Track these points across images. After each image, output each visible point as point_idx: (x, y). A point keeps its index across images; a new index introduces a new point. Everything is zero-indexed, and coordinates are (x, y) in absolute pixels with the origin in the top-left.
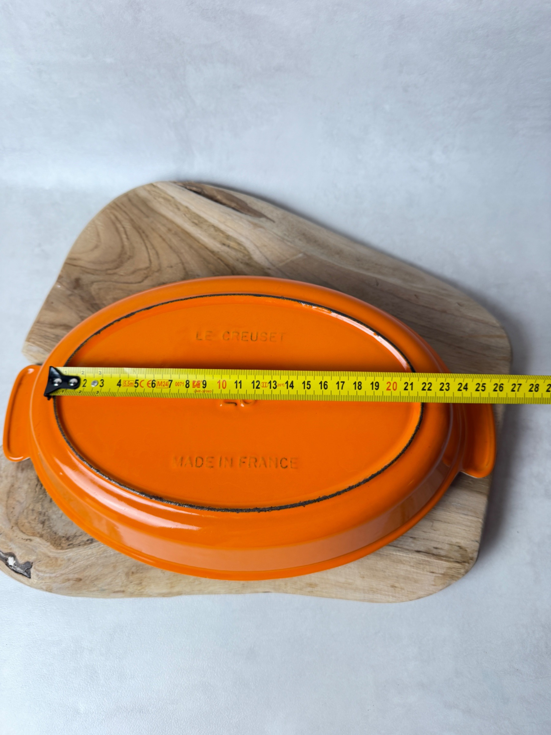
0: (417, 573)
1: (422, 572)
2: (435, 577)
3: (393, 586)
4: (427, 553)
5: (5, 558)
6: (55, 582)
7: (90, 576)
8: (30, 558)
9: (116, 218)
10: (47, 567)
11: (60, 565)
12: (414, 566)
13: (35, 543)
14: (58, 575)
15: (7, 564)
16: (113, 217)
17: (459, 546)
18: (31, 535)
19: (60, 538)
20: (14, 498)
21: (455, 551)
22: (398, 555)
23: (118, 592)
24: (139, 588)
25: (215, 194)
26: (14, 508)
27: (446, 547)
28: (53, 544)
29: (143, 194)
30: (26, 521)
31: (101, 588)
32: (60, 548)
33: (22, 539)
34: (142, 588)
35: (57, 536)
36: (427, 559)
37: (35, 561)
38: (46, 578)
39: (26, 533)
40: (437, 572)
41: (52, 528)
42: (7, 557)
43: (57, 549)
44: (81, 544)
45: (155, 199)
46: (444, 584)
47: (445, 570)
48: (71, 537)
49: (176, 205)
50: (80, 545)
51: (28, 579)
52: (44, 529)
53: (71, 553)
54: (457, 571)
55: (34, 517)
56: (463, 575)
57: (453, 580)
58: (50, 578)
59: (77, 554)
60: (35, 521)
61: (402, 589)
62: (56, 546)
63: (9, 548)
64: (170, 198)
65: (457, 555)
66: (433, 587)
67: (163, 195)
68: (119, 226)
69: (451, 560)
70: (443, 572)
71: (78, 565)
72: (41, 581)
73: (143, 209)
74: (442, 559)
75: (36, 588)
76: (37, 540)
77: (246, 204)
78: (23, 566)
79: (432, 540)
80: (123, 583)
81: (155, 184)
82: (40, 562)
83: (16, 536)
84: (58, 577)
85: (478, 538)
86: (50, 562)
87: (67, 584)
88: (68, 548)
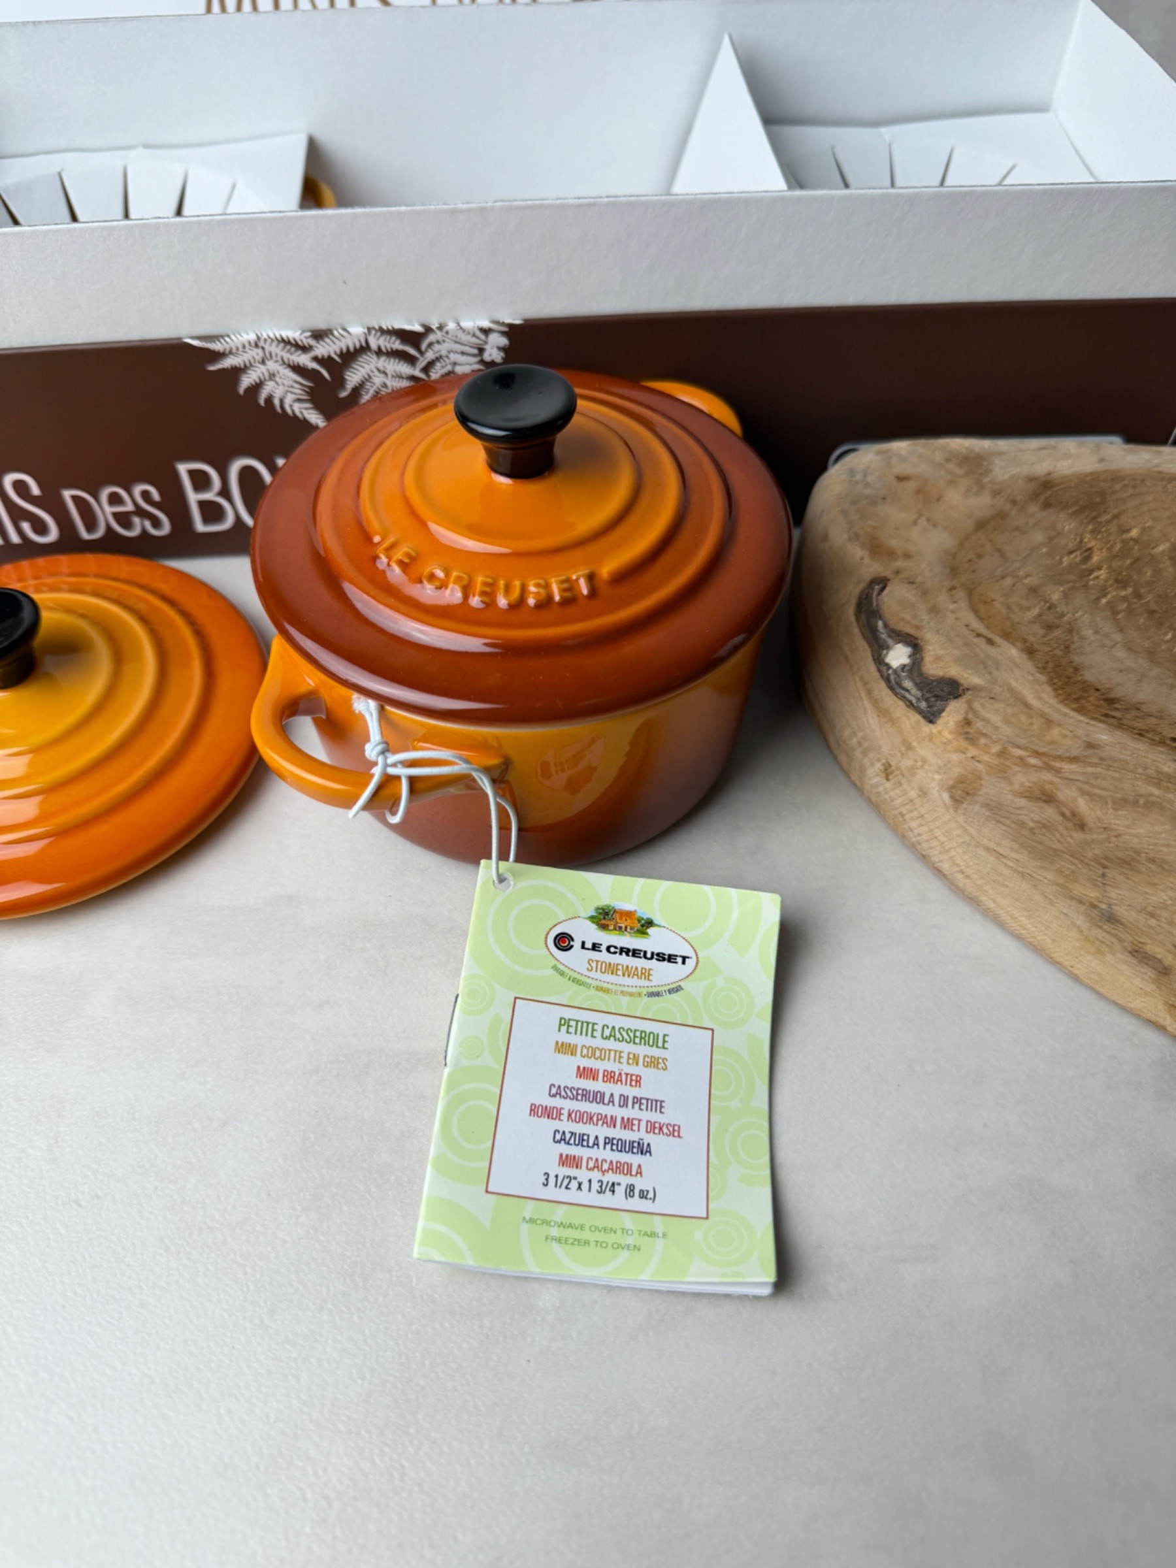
5: (884, 640)
8: (966, 675)
10: (1007, 721)
13: (1002, 654)
15: (879, 659)
18: (998, 632)
19: (1086, 687)
20: (993, 540)
23: (1147, 959)
26: (979, 556)
28: (1056, 686)
30: (1001, 599)
32: (1074, 706)
33: (968, 626)
35: (1076, 678)
37: (976, 689)
38: (984, 748)
39: (986, 621)
41: (1070, 652)
42: (891, 642)
43: (1064, 703)
44: (1146, 735)
48: (1122, 703)
50: (1140, 735)
51: (922, 721)
52: (1045, 640)
53: (1103, 734)
55: (1025, 603)
60: (1026, 613)
62: (1060, 695)
63: (917, 622)
72: (964, 744)
76: (1013, 652)
78: (928, 682)
82: (992, 701)
83: (953, 612)
86: (1023, 718)
87: (1032, 811)
88: (1100, 721)
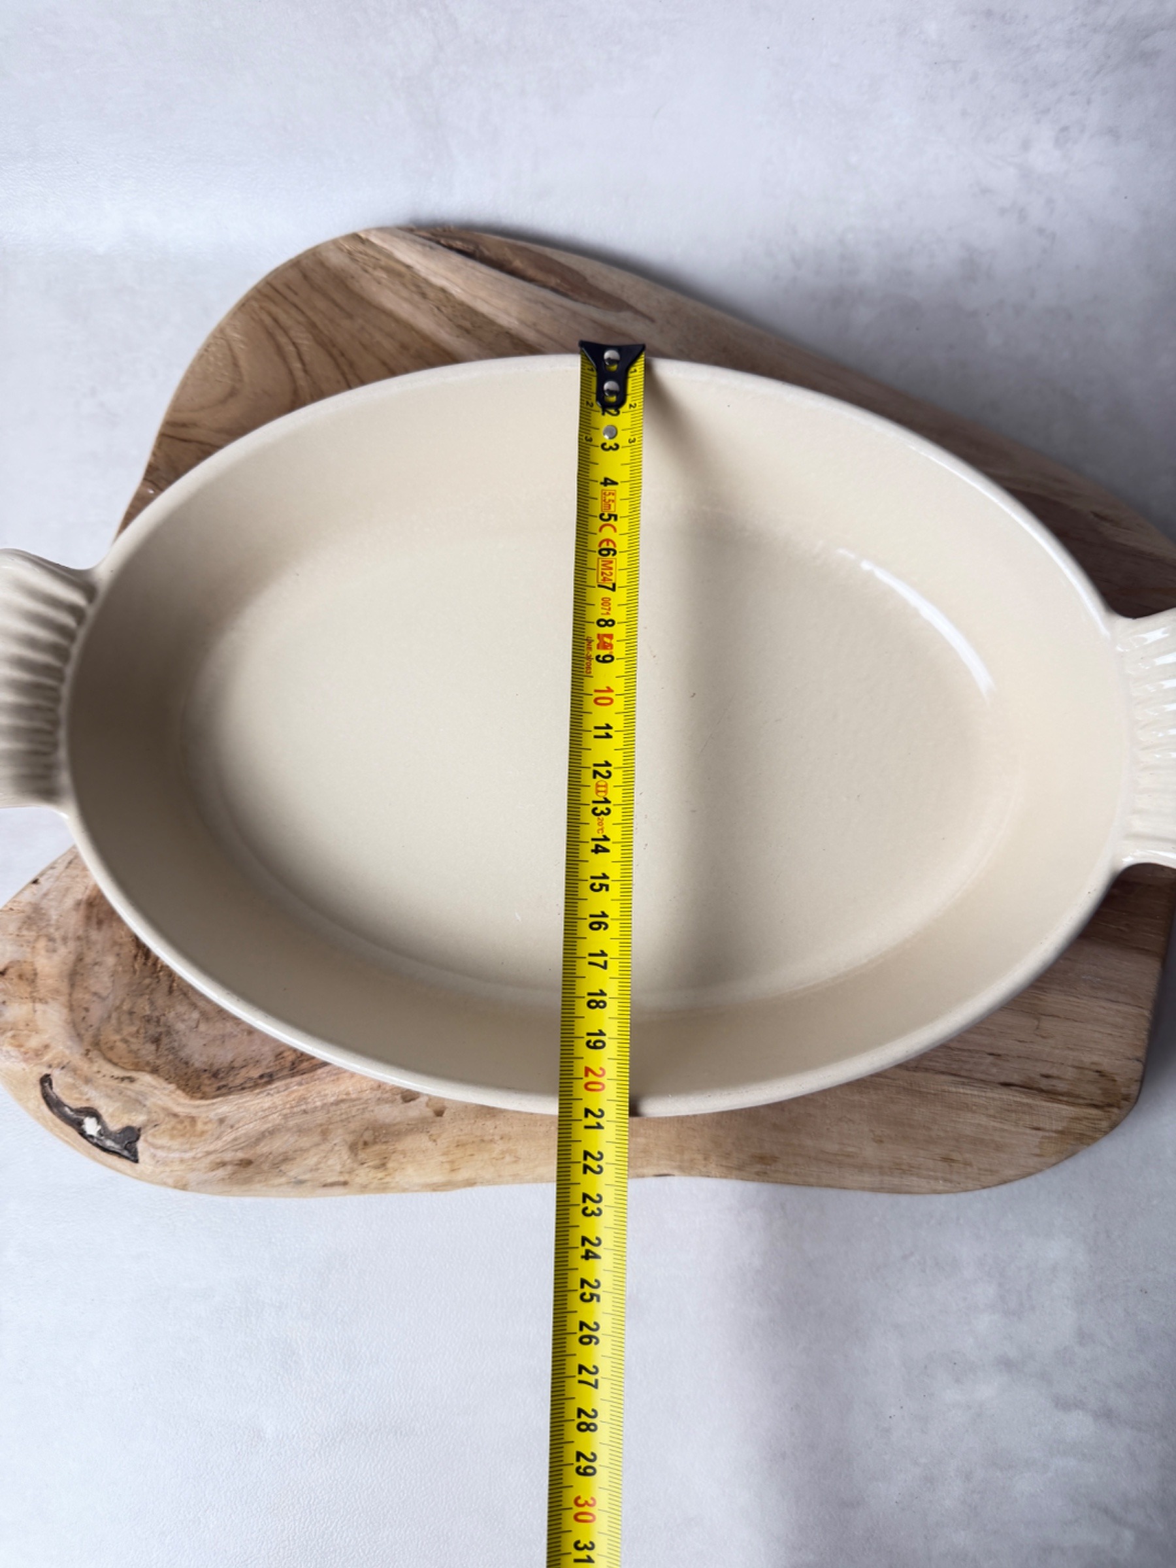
0: (1003, 1130)
1: (1013, 1129)
2: (1043, 1137)
3: (947, 1159)
4: (1027, 1087)
5: (78, 1119)
6: (193, 1170)
7: (270, 1154)
8: (133, 1118)
9: (276, 320)
10: (172, 1137)
11: (203, 1133)
12: (997, 1115)
13: (142, 1085)
14: (199, 1155)
15: (83, 1133)
16: (268, 321)
17: (1097, 1071)
18: (131, 1068)
19: (198, 1073)
20: (86, 988)
21: (1089, 1082)
22: (960, 1093)
23: (333, 1184)
24: (380, 1175)
25: (508, 255)
26: (87, 1010)
27: (1070, 1073)
28: (183, 1087)
29: (336, 259)
30: (117, 1037)
31: (295, 1178)
32: (199, 1095)
33: (112, 1077)
34: (386, 1175)
35: (190, 1070)
36: (1025, 1101)
37: (145, 1126)
38: (172, 1162)
39: (120, 1064)
40: (1047, 1127)
41: (177, 1051)
42: (82, 1117)
43: (192, 1097)
44: (247, 1085)
45: (366, 271)
46: (1062, 1153)
47: (1065, 1124)
48: (223, 1070)
49: (418, 286)
50: (243, 1089)
51: (133, 1164)
52: (159, 1054)
53: (225, 1107)
54: (1093, 1125)
55: (134, 1029)
56: (1106, 1133)
57: (1082, 1143)
58: (182, 1161)
59: (239, 1108)
60: (137, 1037)
61: (967, 1164)
62: (189, 1092)
63: (85, 1097)
64: (403, 269)
65: (1093, 1091)
66: (1036, 1159)
67: (384, 261)
68: (283, 340)
69: (1081, 1101)
70: (1060, 1128)
71: (243, 1132)
72: (161, 1169)
73: (338, 297)
74: (1060, 1100)
75: (152, 1182)
76: (146, 1079)
77: (585, 279)
78: (118, 1136)
79: (1037, 1060)
80: (344, 1165)
81: (363, 235)
82: (157, 1128)
83: (99, 1072)
84: (201, 1158)
85: (1140, 1053)
86: (180, 1127)
87: (221, 1173)
88: (218, 1096)
